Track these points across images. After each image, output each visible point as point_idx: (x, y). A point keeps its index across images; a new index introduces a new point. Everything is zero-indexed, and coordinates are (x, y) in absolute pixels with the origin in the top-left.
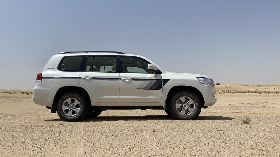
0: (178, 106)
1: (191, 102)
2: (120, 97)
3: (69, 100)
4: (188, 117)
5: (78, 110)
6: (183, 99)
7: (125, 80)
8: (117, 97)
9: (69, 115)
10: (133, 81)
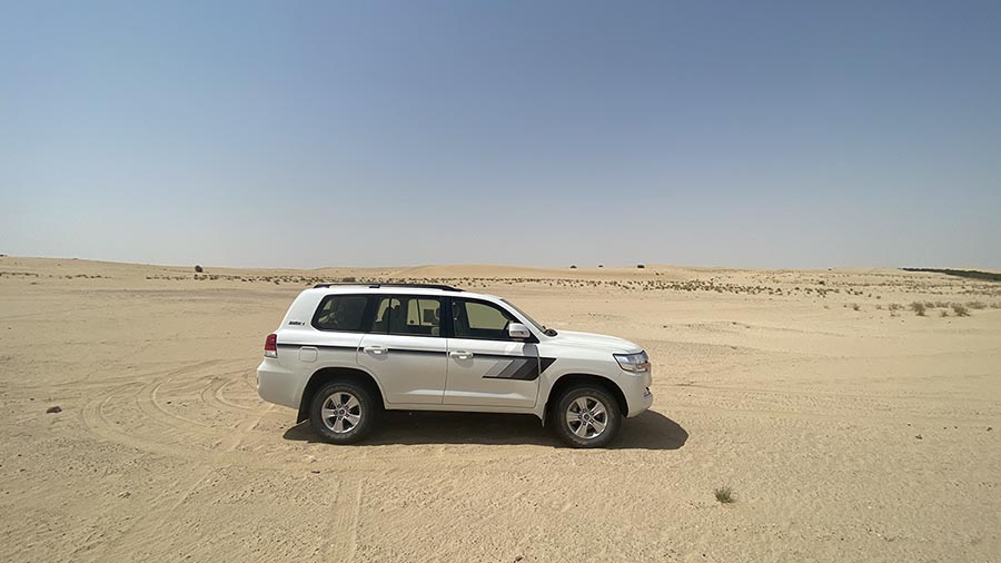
0: (571, 417)
1: (599, 409)
2: (447, 393)
3: (336, 398)
4: (592, 442)
5: (356, 420)
6: (582, 402)
7: (458, 357)
8: (440, 393)
9: (337, 429)
10: (476, 361)
